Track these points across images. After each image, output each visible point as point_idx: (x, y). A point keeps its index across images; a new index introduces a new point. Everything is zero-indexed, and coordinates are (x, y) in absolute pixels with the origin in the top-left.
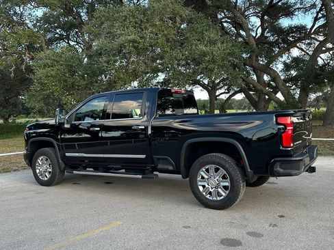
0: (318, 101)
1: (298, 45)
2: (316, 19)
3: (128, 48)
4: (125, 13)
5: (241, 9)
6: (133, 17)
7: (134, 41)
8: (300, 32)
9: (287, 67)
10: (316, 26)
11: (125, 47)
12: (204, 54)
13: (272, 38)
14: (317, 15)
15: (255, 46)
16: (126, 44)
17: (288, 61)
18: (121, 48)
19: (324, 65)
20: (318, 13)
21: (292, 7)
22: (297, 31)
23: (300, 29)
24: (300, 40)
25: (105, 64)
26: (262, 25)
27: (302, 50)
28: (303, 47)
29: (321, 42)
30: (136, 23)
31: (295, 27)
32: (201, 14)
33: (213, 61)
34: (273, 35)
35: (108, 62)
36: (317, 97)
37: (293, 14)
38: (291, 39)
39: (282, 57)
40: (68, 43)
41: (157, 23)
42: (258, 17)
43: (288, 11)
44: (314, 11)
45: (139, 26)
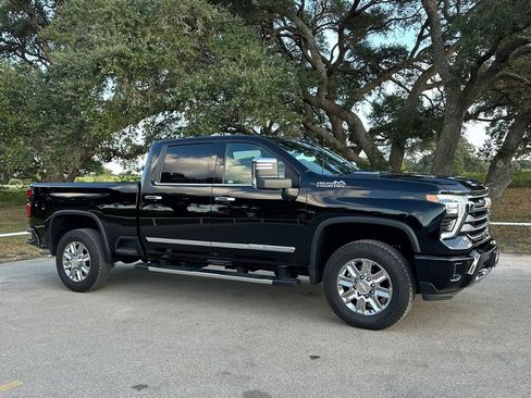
0: (426, 163)
1: (393, 76)
2: (421, 38)
3: (109, 65)
4: (108, 8)
5: (310, 17)
6: (123, 14)
7: (121, 55)
8: (397, 57)
9: (378, 110)
10: (421, 48)
11: (105, 64)
12: (239, 82)
13: (356, 64)
14: (422, 31)
15: (324, 74)
16: (106, 59)
17: (378, 101)
18: (98, 65)
19: (432, 108)
20: (423, 28)
21: (386, 17)
22: (393, 54)
23: (398, 51)
24: (396, 69)
25: (69, 93)
26: (340, 44)
27: (399, 84)
28: (401, 79)
29: (424, 72)
30: (127, 25)
31: (390, 49)
32: (238, 18)
33: (253, 94)
34: (356, 60)
35: (75, 89)
36: (425, 157)
37: (387, 29)
38: (384, 67)
39: (370, 94)
40: (23, 57)
41: (165, 28)
42: (335, 30)
43: (380, 23)
44: (419, 25)
45: (132, 30)
